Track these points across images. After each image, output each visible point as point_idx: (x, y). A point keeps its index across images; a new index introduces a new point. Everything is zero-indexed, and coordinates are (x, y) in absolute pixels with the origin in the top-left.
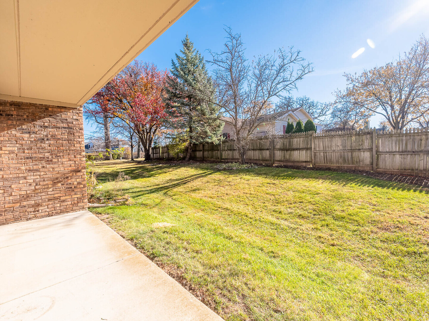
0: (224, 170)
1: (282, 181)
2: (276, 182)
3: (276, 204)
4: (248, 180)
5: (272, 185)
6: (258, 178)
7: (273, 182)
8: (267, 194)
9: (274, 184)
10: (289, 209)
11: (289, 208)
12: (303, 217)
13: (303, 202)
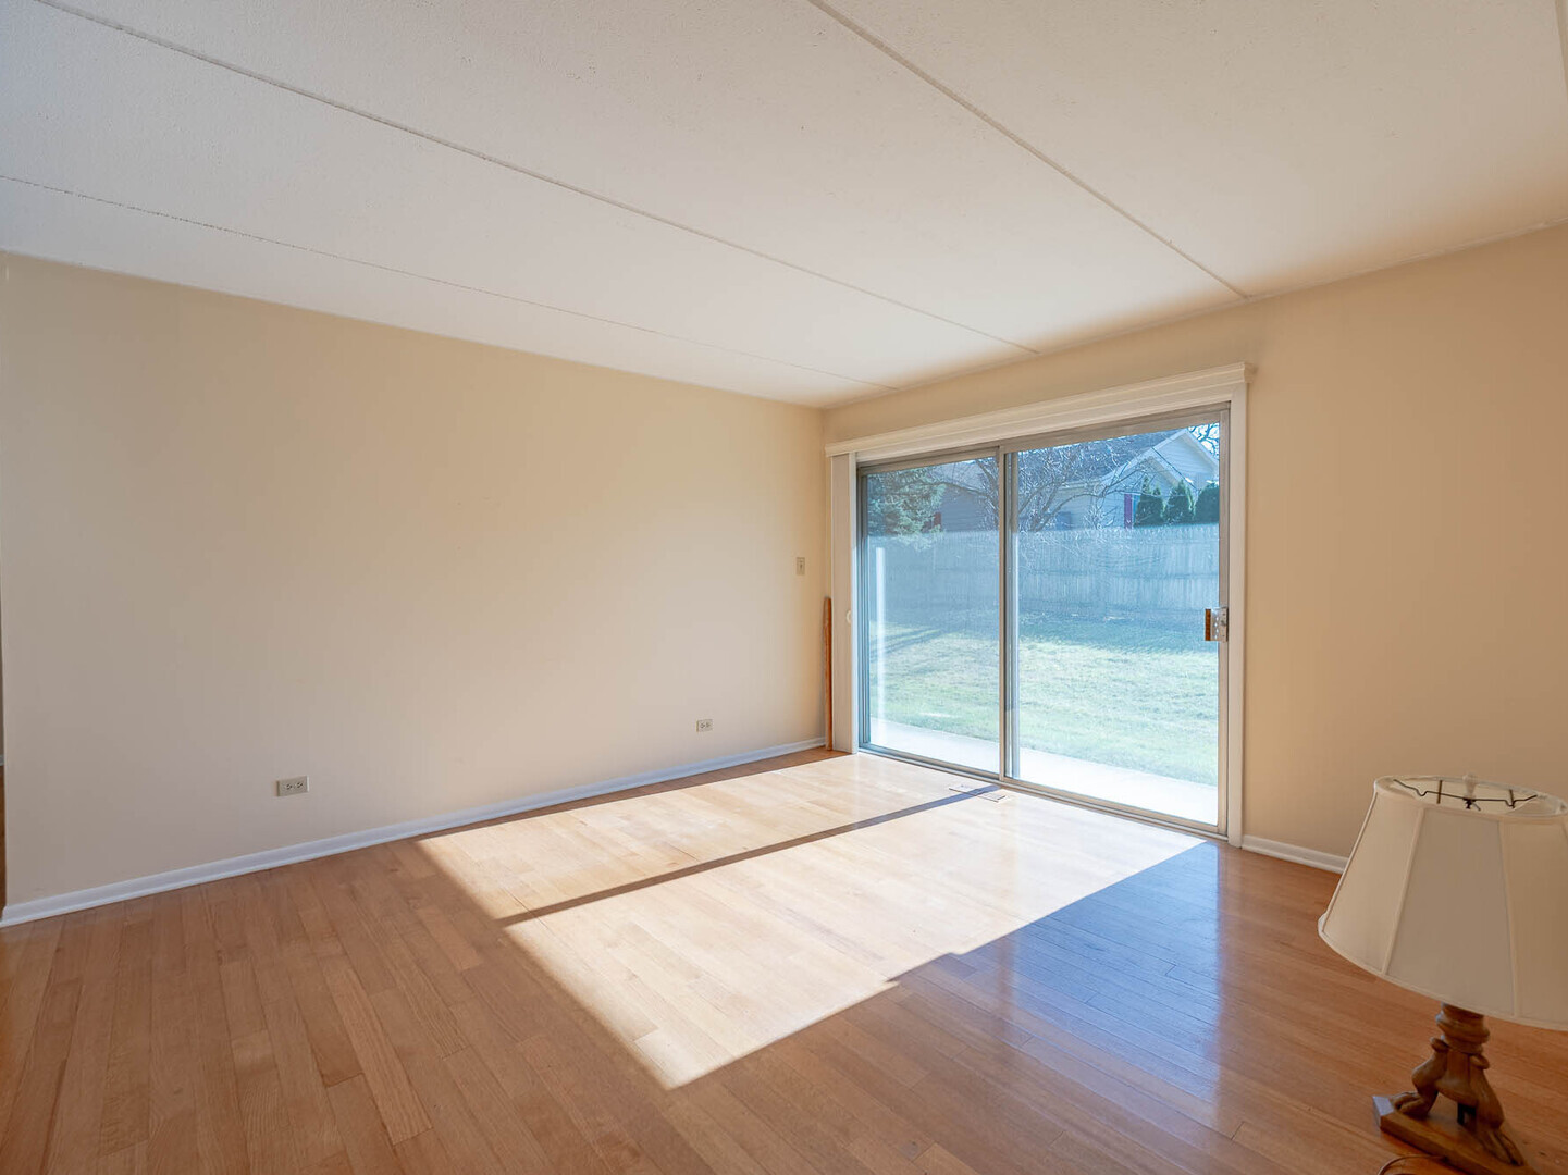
0: (967, 625)
1: (1146, 658)
2: (1132, 657)
3: (1143, 698)
4: (1054, 652)
5: (1120, 664)
6: (1078, 647)
7: (1124, 657)
8: (1114, 680)
9: (1126, 661)
10: (1173, 706)
11: (1175, 703)
12: (1206, 717)
13: (1203, 695)
